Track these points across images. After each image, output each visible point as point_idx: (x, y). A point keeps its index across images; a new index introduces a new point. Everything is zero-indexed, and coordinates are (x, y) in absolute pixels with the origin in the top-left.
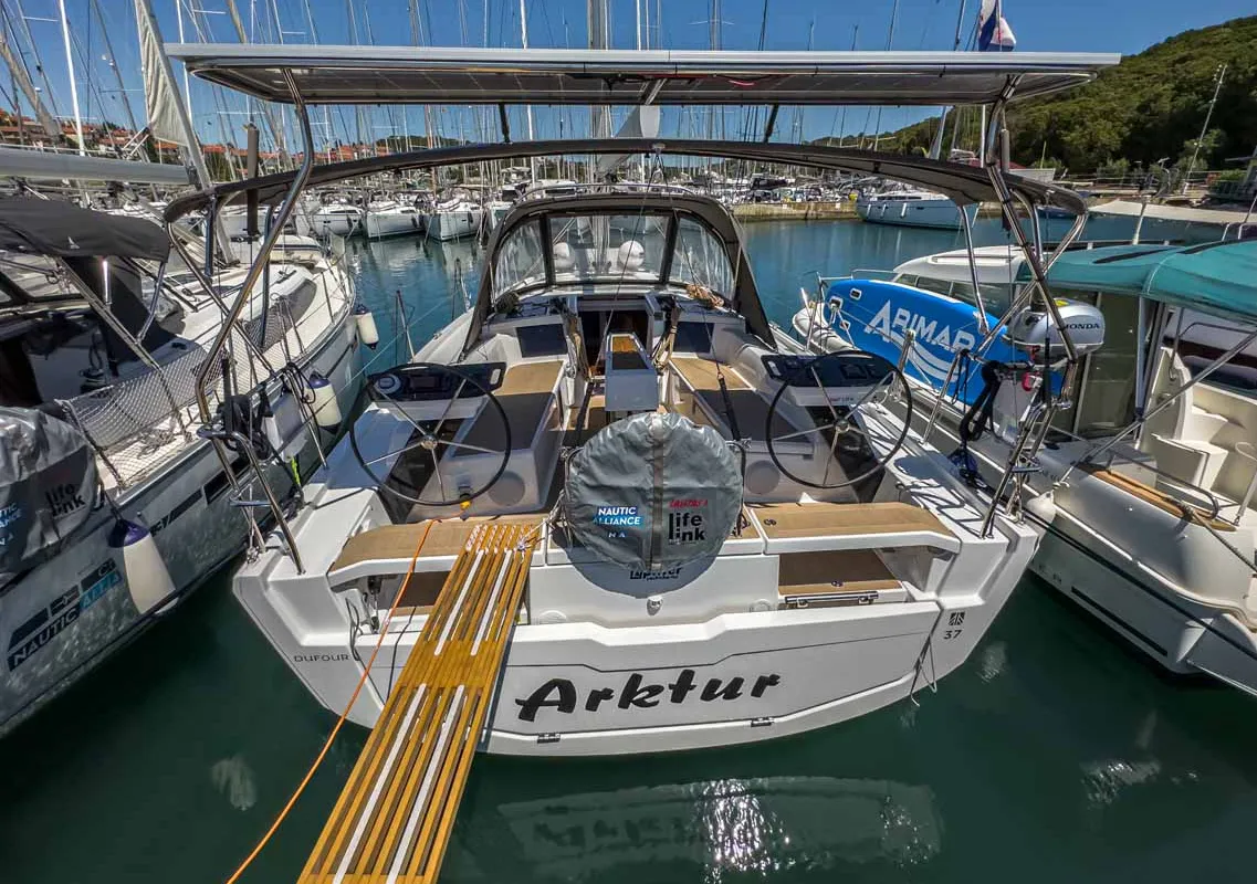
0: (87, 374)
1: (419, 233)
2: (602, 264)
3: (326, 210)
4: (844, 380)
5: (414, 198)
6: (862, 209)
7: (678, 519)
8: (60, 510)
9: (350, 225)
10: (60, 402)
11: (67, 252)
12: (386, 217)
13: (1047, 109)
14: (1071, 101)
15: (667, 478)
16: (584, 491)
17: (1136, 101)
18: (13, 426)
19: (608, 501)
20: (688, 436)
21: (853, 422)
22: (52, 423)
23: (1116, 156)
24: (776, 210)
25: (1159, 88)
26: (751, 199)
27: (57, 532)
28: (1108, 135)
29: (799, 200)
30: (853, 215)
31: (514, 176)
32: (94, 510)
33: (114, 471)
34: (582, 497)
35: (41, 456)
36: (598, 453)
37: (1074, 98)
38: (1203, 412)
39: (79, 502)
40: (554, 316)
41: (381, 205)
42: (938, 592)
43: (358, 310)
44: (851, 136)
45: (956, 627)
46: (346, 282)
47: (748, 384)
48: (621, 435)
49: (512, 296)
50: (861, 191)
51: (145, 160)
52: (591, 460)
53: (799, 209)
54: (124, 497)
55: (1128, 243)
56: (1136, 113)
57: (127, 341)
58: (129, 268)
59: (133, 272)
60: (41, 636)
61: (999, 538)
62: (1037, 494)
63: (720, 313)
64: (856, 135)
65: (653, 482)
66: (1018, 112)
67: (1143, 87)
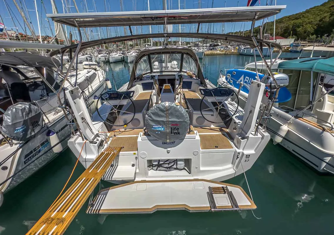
0: (41, 95)
1: (123, 61)
2: (167, 67)
3: (99, 56)
4: (220, 95)
5: (121, 52)
6: (240, 51)
7: (173, 129)
8: (35, 127)
9: (106, 59)
10: (35, 102)
11: (36, 66)
12: (114, 57)
13: (292, 22)
14: (299, 19)
15: (170, 119)
16: (149, 121)
17: (318, 18)
18: (24, 107)
19: (155, 124)
20: (175, 108)
21: (223, 106)
22: (33, 106)
23: (312, 34)
24: (216, 52)
25: (326, 14)
26: (209, 50)
27: (34, 132)
28: (310, 28)
29: (222, 49)
30: (237, 53)
31: (147, 46)
32: (42, 127)
33: (48, 118)
34: (149, 123)
35: (30, 113)
36: (152, 112)
37: (300, 18)
38: (331, 103)
39: (39, 125)
40: (151, 80)
41: (113, 54)
42: (243, 150)
43: (107, 80)
44: (237, 32)
45: (248, 159)
46: (104, 73)
47: (200, 97)
48: (158, 107)
49: (142, 75)
50: (239, 46)
51: (56, 44)
52: (151, 114)
53: (222, 52)
54: (50, 125)
55: (309, 57)
56: (318, 22)
57: (50, 87)
58: (51, 70)
59: (52, 71)
60: (31, 157)
61: (259, 136)
62: (283, 125)
63: (194, 79)
64: (238, 32)
65: (166, 119)
66: (284, 23)
67: (321, 14)
